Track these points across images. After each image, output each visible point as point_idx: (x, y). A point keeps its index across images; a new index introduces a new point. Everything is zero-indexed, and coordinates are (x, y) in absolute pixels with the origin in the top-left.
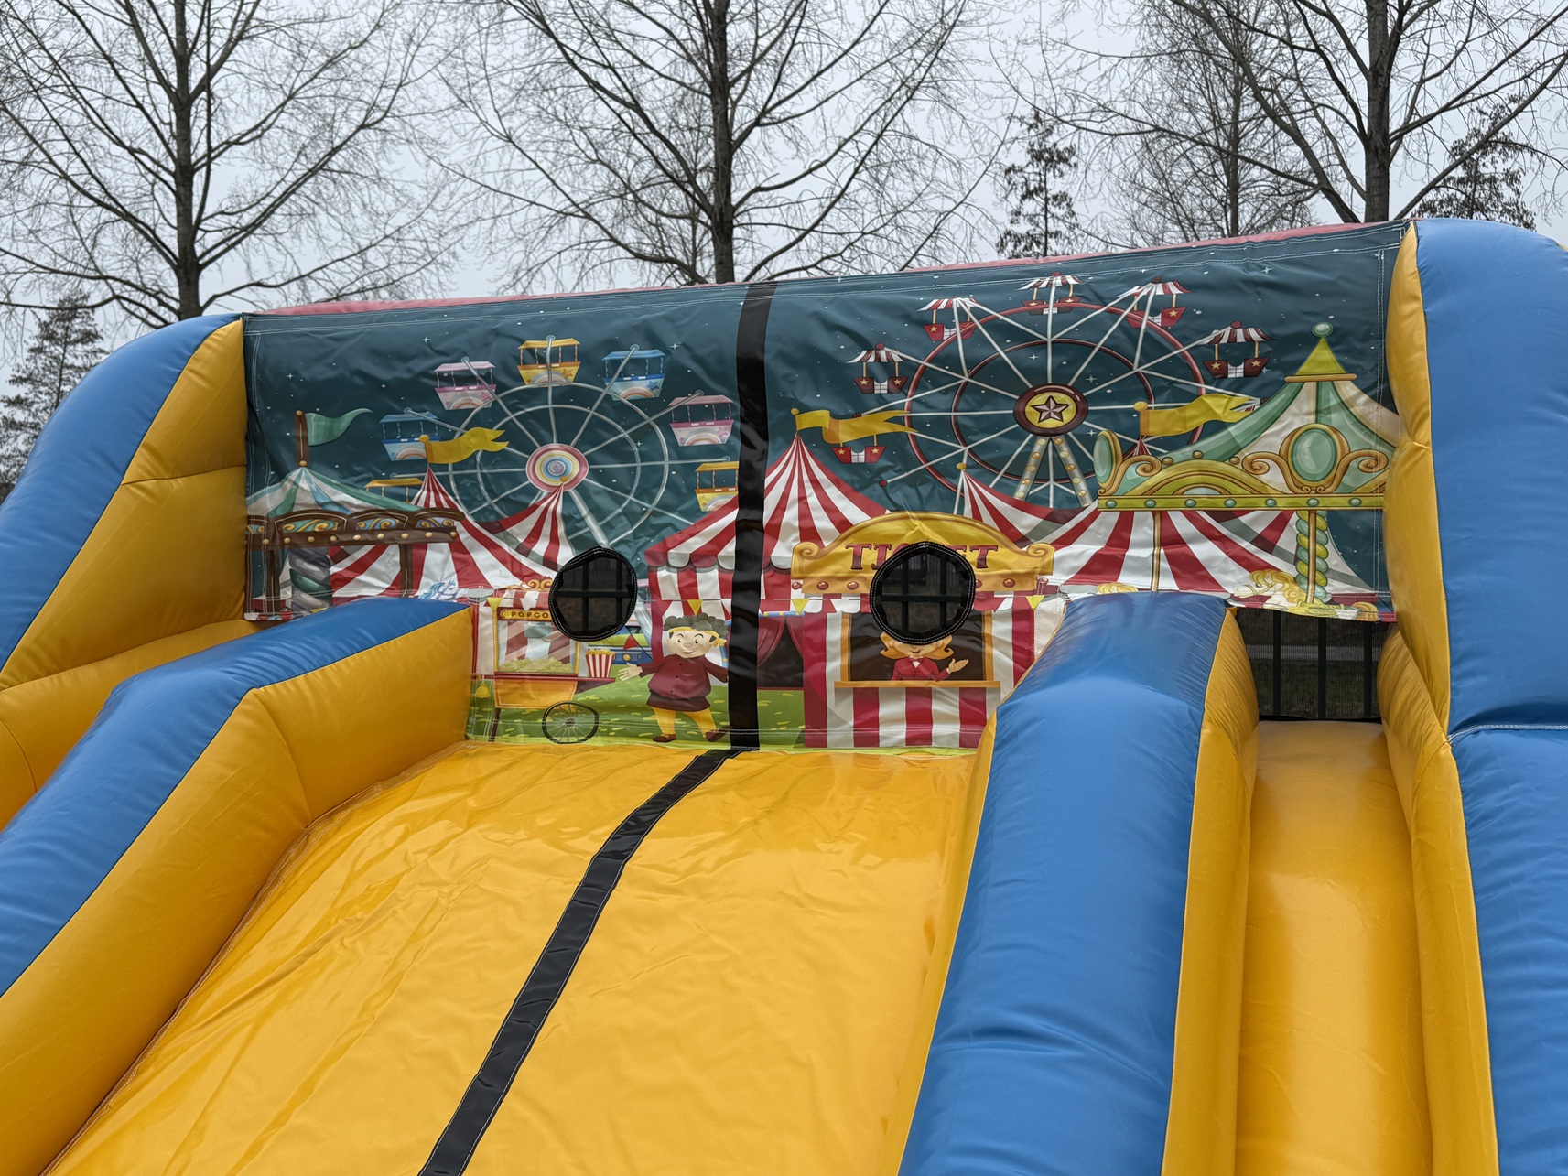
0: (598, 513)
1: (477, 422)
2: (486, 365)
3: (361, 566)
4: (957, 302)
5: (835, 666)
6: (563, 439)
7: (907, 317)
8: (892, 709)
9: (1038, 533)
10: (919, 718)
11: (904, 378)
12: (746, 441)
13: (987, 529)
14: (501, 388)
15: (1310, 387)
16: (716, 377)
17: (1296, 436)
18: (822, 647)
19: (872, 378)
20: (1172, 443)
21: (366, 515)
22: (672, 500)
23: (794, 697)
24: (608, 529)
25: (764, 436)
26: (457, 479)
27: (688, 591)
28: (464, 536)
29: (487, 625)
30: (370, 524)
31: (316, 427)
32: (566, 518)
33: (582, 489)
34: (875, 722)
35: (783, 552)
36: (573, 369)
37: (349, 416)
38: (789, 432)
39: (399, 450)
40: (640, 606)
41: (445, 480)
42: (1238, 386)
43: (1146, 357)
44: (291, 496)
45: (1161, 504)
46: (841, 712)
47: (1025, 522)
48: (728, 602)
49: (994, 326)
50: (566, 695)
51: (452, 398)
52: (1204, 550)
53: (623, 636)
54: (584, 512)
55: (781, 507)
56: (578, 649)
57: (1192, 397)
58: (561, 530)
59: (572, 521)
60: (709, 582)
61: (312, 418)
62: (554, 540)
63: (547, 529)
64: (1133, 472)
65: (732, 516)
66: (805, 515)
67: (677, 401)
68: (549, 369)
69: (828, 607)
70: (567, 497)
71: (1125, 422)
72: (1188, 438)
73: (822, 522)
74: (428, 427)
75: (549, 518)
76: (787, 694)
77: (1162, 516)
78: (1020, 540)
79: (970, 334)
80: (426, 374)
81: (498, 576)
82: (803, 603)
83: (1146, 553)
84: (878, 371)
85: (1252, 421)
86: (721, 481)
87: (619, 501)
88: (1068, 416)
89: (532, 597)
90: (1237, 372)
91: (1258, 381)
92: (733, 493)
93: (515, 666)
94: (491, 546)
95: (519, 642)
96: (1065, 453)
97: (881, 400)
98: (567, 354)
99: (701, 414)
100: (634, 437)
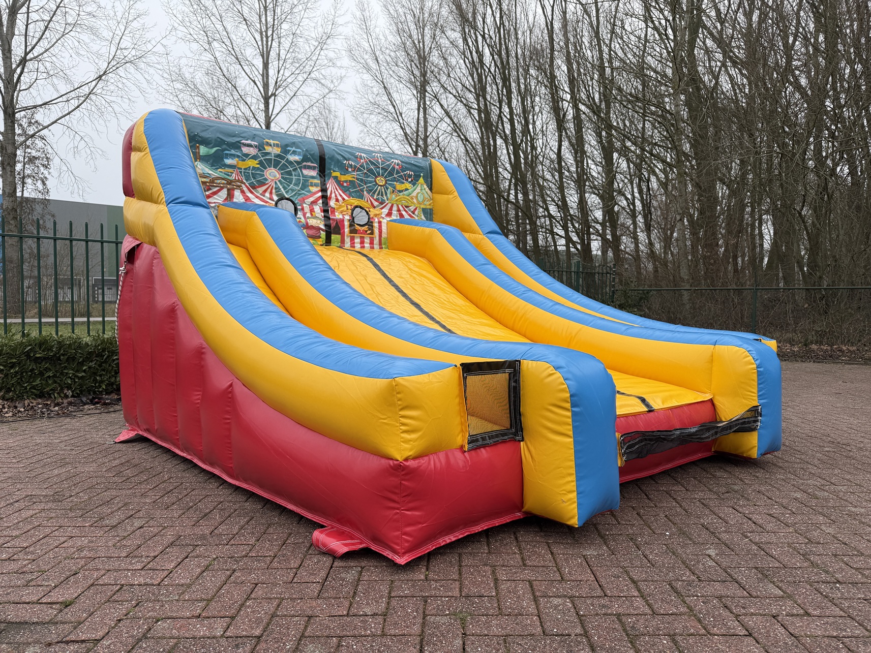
0: (284, 188)
1: (252, 158)
2: (256, 143)
3: (215, 193)
4: (362, 155)
6: (275, 167)
7: (353, 155)
9: (378, 206)
10: (362, 242)
11: (355, 169)
12: (320, 176)
13: (369, 204)
14: (259, 150)
15: (420, 185)
16: (315, 160)
17: (418, 193)
18: (344, 226)
21: (218, 178)
22: (304, 188)
23: (339, 237)
24: (287, 192)
25: (324, 176)
26: (244, 172)
27: (312, 211)
28: (245, 189)
30: (219, 181)
31: (203, 150)
32: (276, 188)
33: (280, 181)
34: (354, 243)
35: (332, 203)
36: (279, 150)
37: (215, 149)
38: (330, 176)
39: (228, 161)
41: (241, 172)
42: (410, 182)
43: (396, 174)
45: (398, 203)
46: (347, 240)
47: (376, 204)
48: (322, 214)
49: (370, 161)
51: (245, 150)
52: (404, 213)
54: (281, 187)
55: (331, 194)
57: (403, 183)
58: (274, 191)
60: (317, 209)
61: (202, 147)
62: (271, 193)
63: (269, 190)
64: (394, 196)
65: (320, 194)
66: (336, 195)
67: (305, 163)
68: (272, 148)
69: (344, 217)
70: (276, 182)
71: (393, 186)
72: (402, 191)
73: (340, 198)
74: (238, 157)
75: (271, 187)
76: (337, 236)
77: (398, 206)
78: (375, 207)
79: (366, 162)
80: (239, 142)
82: (338, 216)
84: (349, 166)
85: (412, 189)
86: (316, 185)
87: (289, 186)
88: (383, 183)
90: (410, 180)
91: (413, 182)
92: (319, 188)
94: (252, 192)
96: (383, 190)
97: (350, 172)
98: (277, 145)
99: (309, 168)
100: (294, 170)
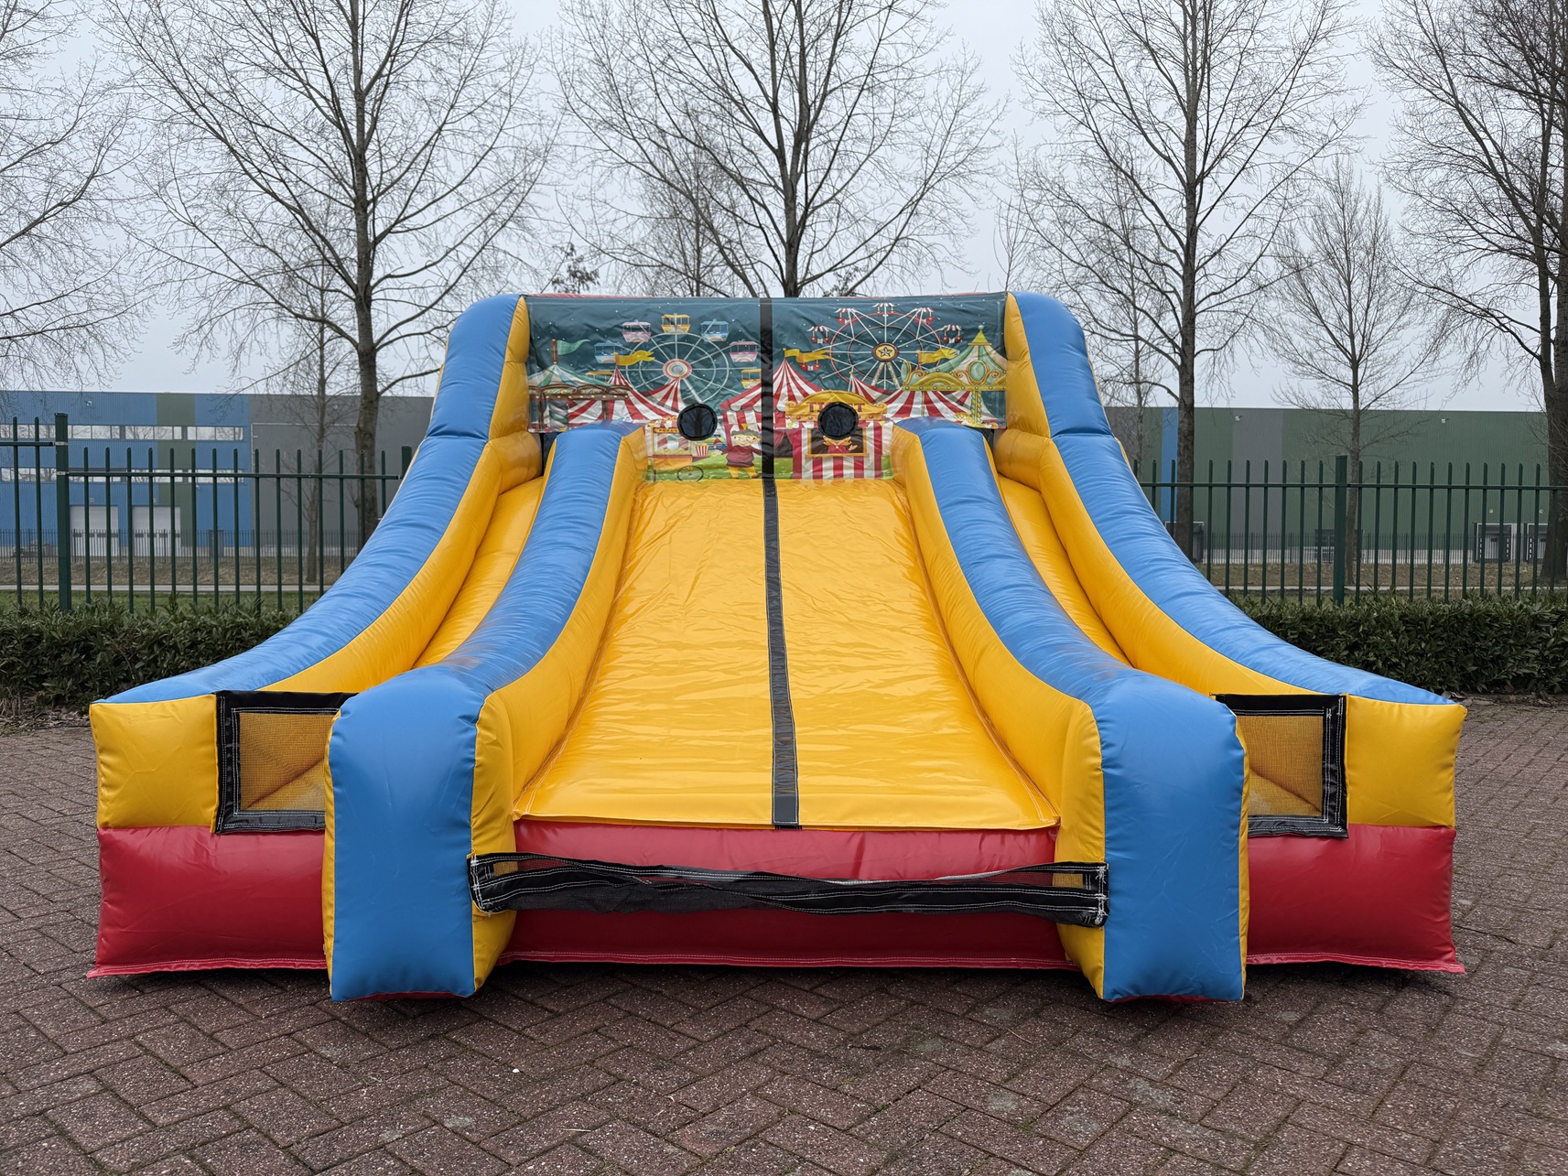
0: (697, 389)
1: (640, 348)
2: (647, 324)
3: (583, 410)
4: (849, 310)
5: (806, 449)
6: (681, 357)
7: (829, 315)
8: (828, 465)
9: (880, 399)
10: (838, 468)
11: (829, 338)
12: (762, 360)
13: (861, 397)
14: (653, 334)
15: (976, 347)
16: (753, 334)
17: (972, 365)
18: (800, 441)
19: (816, 338)
20: (929, 366)
21: (585, 387)
22: (730, 384)
23: (789, 461)
24: (701, 395)
25: (771, 359)
26: (630, 373)
27: (741, 421)
29: (649, 434)
30: (588, 391)
31: (562, 347)
32: (682, 391)
33: (688, 379)
34: (821, 470)
35: (782, 405)
36: (688, 328)
37: (580, 343)
38: (781, 356)
39: (602, 359)
40: (719, 427)
41: (624, 373)
42: (953, 346)
43: (921, 334)
44: (550, 377)
45: (925, 388)
46: (807, 466)
47: (875, 395)
48: (760, 424)
49: (864, 319)
50: (689, 463)
51: (629, 337)
52: (939, 405)
53: (712, 439)
54: (690, 388)
55: (780, 387)
56: (692, 444)
57: (937, 349)
58: (679, 395)
59: (685, 392)
60: (751, 417)
61: (560, 343)
62: (675, 399)
63: (672, 395)
64: (915, 376)
65: (760, 390)
66: (790, 390)
67: (734, 343)
68: (676, 327)
69: (801, 426)
70: (682, 381)
71: (914, 358)
72: (934, 365)
73: (797, 393)
74: (618, 349)
75: (673, 391)
76: (786, 460)
77: (925, 393)
78: (873, 401)
79: (855, 322)
80: (619, 326)
81: (651, 415)
82: (791, 424)
83: (920, 406)
84: (819, 334)
85: (957, 359)
86: (753, 377)
87: (706, 384)
88: (892, 354)
89: (669, 424)
90: (952, 341)
91: (958, 345)
92: (759, 381)
93: (662, 452)
94: (644, 402)
95: (664, 441)
96: (891, 368)
97: (820, 346)
98: (684, 321)
99: (743, 349)
100: (714, 357)
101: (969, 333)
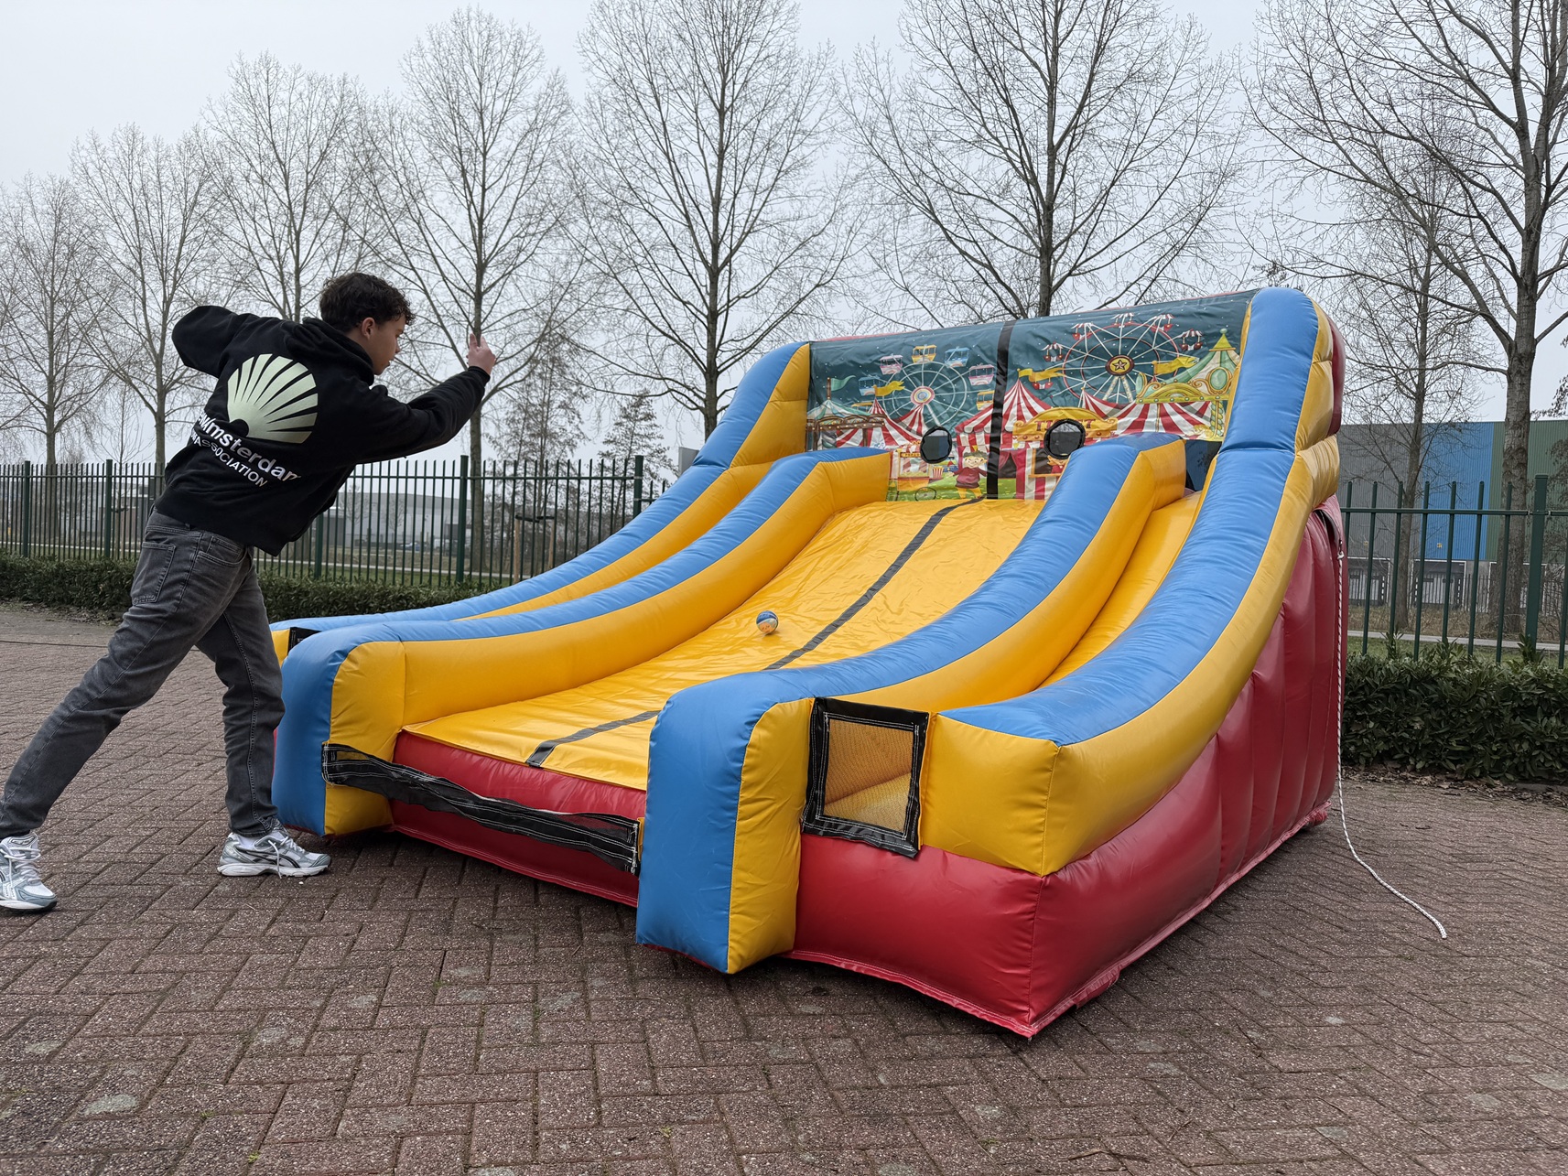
0: (937, 413)
1: (894, 379)
2: (900, 356)
3: (848, 438)
4: (1086, 325)
5: (1029, 469)
6: (926, 384)
7: (1066, 332)
8: (1050, 485)
9: (1112, 413)
11: (1062, 355)
12: (998, 382)
13: (1091, 413)
14: (904, 365)
15: (1218, 353)
16: (991, 358)
17: (1212, 372)
18: (1024, 462)
19: (1050, 356)
20: (1166, 377)
21: (849, 418)
22: (967, 407)
23: (1013, 481)
24: (940, 419)
25: (1005, 380)
26: (885, 402)
27: (973, 442)
28: (887, 425)
29: (896, 459)
30: (852, 421)
31: (835, 384)
32: (924, 415)
33: (931, 404)
34: (1043, 490)
35: (1010, 425)
36: (933, 356)
37: (847, 379)
38: (1015, 376)
39: (865, 391)
40: (953, 449)
41: (881, 403)
42: (1191, 353)
43: (1157, 343)
44: (824, 411)
45: (1160, 401)
46: (1030, 487)
47: (1106, 409)
48: (988, 446)
49: (1099, 333)
50: (925, 484)
51: (886, 370)
52: (1176, 418)
53: (947, 461)
54: (932, 412)
55: (1010, 407)
56: (930, 467)
57: (1173, 358)
58: (922, 420)
59: (927, 416)
60: (980, 438)
61: (833, 380)
62: (920, 424)
63: (917, 420)
64: (1151, 389)
65: (991, 412)
66: (1019, 410)
67: (973, 368)
68: (924, 357)
69: (1027, 446)
70: (925, 407)
71: (1149, 369)
72: (1172, 375)
73: (1027, 413)
74: (876, 382)
75: (918, 416)
76: (1009, 480)
77: (1161, 405)
78: (1105, 417)
79: (1090, 336)
80: (876, 361)
81: (901, 441)
82: (1017, 445)
83: (1153, 420)
84: (1053, 352)
85: (1197, 366)
86: (987, 399)
87: (945, 408)
88: (1127, 367)
89: (914, 448)
90: (1191, 348)
91: (1199, 351)
92: (991, 403)
93: (906, 475)
94: (897, 428)
95: (908, 465)
96: (1124, 382)
97: (1053, 364)
98: (931, 351)
99: (982, 372)
100: (954, 382)
101: (1211, 338)
